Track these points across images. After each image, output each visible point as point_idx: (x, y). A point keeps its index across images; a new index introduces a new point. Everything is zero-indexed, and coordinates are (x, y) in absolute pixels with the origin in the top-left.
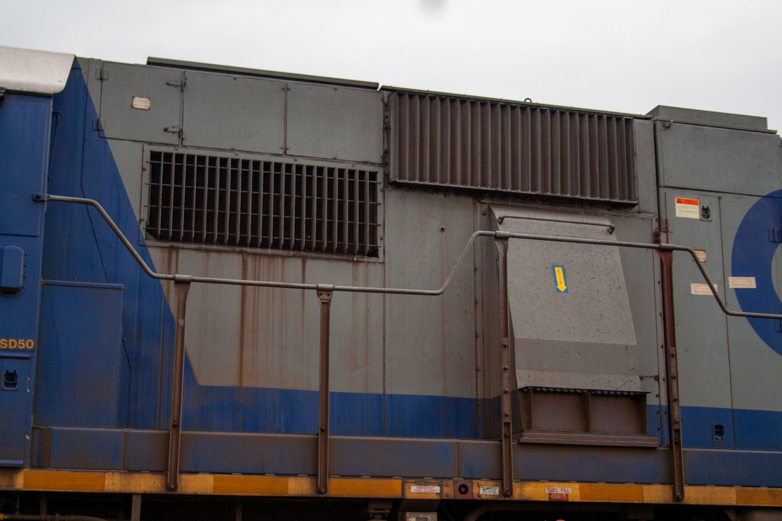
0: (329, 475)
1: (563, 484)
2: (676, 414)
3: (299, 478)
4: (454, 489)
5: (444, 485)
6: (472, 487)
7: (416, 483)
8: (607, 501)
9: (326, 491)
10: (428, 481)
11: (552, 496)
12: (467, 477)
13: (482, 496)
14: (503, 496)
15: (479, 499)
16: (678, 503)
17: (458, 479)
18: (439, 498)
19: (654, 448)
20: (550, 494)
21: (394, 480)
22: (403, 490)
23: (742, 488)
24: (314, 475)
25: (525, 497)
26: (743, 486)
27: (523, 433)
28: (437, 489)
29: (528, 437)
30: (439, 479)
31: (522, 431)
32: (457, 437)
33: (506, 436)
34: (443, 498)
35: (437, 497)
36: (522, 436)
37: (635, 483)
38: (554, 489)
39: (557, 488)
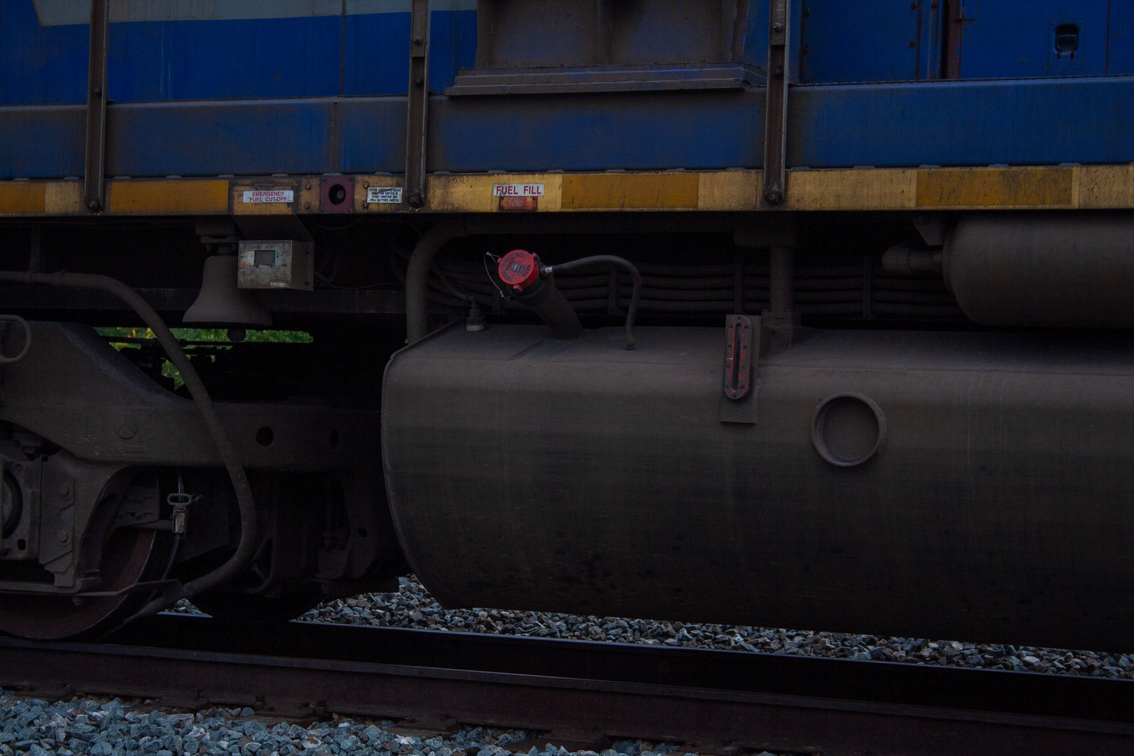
0: (112, 177)
1: (529, 179)
4: (321, 195)
5: (303, 187)
6: (353, 189)
7: (254, 186)
8: (618, 209)
9: (103, 206)
10: (278, 180)
11: (504, 203)
12: (347, 170)
13: (371, 206)
14: (411, 206)
15: (366, 211)
17: (331, 174)
20: (501, 198)
21: (219, 181)
22: (231, 198)
23: (934, 170)
24: (79, 176)
25: (453, 205)
28: (289, 195)
31: (456, 73)
33: (415, 85)
34: (300, 212)
35: (287, 211)
36: (454, 82)
38: (509, 187)
39: (515, 185)
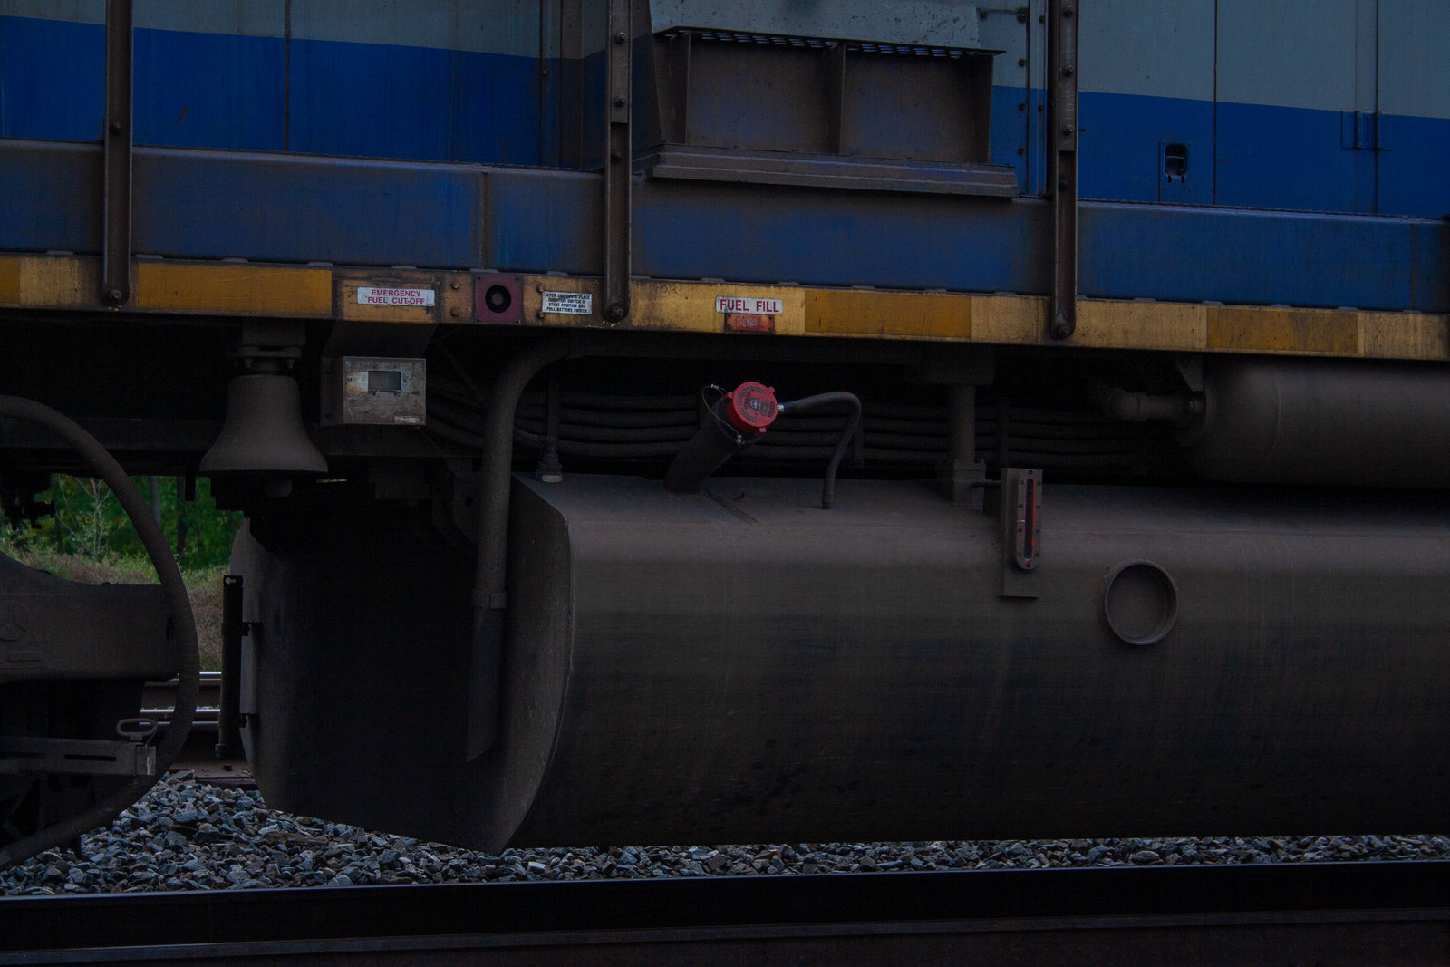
0: (133, 256)
1: (762, 292)
2: (1068, 109)
3: (50, 261)
4: (474, 296)
5: (447, 287)
6: (522, 293)
7: (369, 280)
8: (876, 336)
9: (125, 297)
10: (405, 274)
11: (731, 321)
12: (507, 266)
13: (547, 317)
14: (605, 319)
15: (541, 324)
16: (1059, 343)
17: (485, 271)
18: (431, 321)
19: (1002, 201)
20: (727, 315)
21: (311, 271)
22: (336, 296)
23: (1223, 307)
24: (90, 253)
25: (662, 321)
26: (1226, 303)
27: (661, 154)
28: (428, 297)
29: (674, 163)
30: (434, 270)
31: (660, 147)
32: (482, 160)
33: (614, 159)
34: (443, 321)
35: (427, 318)
36: (658, 160)
37: (950, 290)
38: (737, 301)
39: (745, 299)
